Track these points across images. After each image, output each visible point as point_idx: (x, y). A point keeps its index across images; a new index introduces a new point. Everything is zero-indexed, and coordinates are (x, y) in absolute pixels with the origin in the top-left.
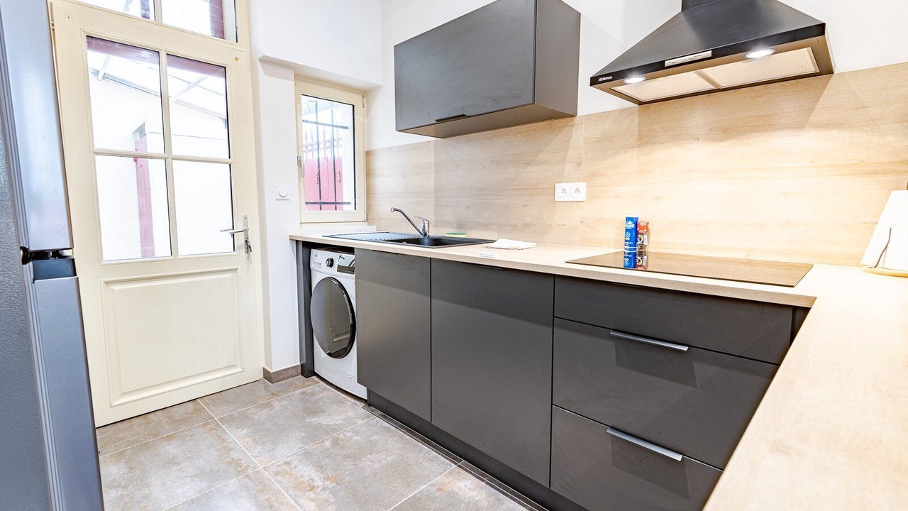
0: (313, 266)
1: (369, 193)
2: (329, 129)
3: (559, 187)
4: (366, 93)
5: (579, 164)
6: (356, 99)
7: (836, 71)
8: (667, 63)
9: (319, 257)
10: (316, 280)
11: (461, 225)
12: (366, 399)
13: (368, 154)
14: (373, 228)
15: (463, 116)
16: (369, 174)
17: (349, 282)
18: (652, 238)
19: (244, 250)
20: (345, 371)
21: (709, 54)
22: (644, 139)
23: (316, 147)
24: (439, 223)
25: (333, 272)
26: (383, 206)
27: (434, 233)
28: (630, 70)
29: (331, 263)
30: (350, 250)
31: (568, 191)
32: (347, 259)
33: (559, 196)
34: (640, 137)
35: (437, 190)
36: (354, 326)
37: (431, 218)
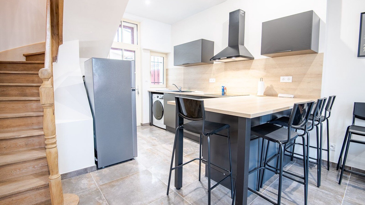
0: (153, 98)
1: (167, 80)
2: (157, 63)
3: (210, 79)
4: (167, 54)
5: (214, 74)
6: (164, 56)
7: (255, 59)
8: (221, 58)
9: (155, 96)
10: (154, 101)
11: (189, 88)
12: (166, 129)
13: (167, 70)
14: (168, 89)
15: (188, 64)
16: (167, 75)
17: (162, 101)
18: (227, 91)
19: (137, 94)
20: (161, 123)
21: (226, 58)
22: (226, 70)
23: (154, 66)
24: (184, 88)
25: (158, 99)
26: (170, 83)
27: (182, 90)
28: (216, 59)
29: (158, 97)
30: (162, 94)
31: (212, 80)
32: (162, 95)
33: (210, 82)
34: (225, 69)
35: (184, 79)
36: (163, 112)
37: (182, 86)
